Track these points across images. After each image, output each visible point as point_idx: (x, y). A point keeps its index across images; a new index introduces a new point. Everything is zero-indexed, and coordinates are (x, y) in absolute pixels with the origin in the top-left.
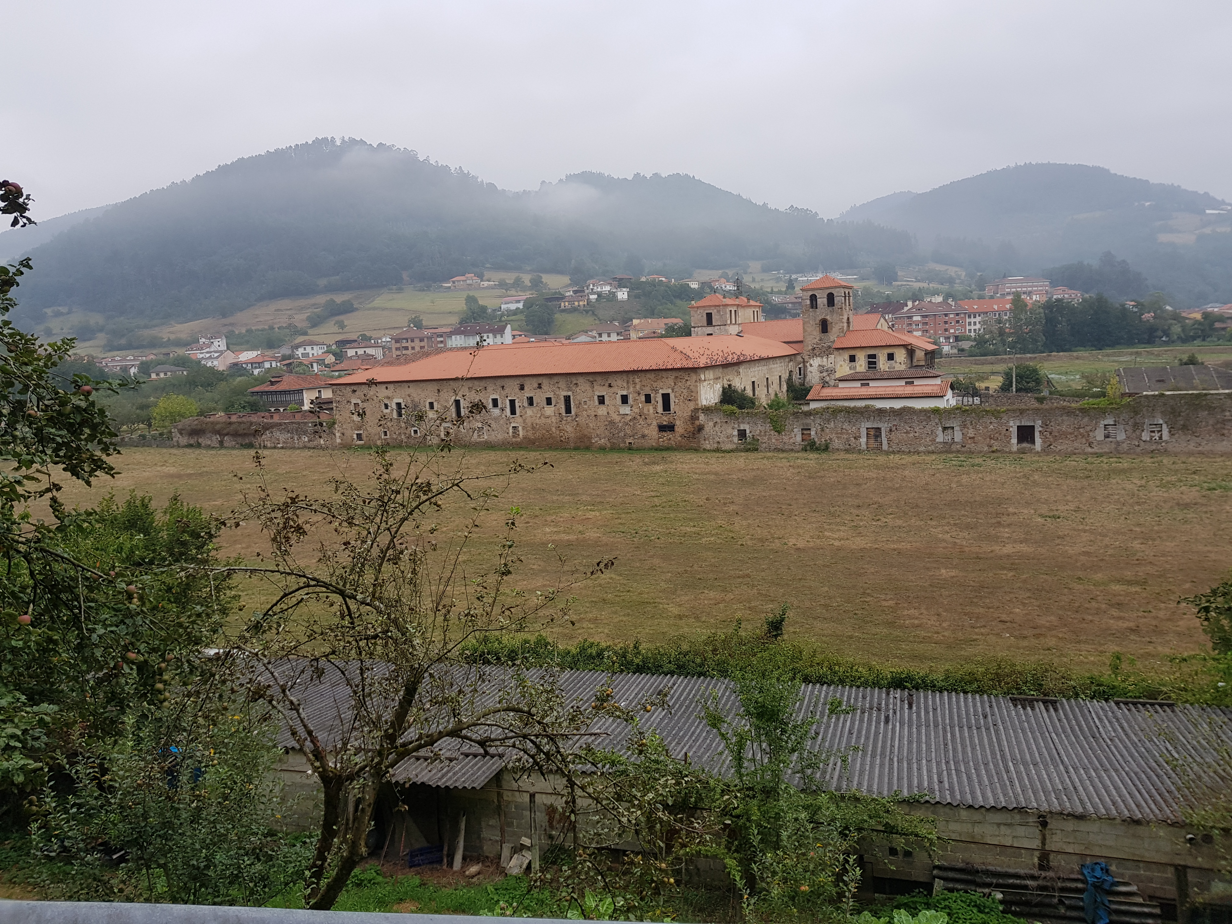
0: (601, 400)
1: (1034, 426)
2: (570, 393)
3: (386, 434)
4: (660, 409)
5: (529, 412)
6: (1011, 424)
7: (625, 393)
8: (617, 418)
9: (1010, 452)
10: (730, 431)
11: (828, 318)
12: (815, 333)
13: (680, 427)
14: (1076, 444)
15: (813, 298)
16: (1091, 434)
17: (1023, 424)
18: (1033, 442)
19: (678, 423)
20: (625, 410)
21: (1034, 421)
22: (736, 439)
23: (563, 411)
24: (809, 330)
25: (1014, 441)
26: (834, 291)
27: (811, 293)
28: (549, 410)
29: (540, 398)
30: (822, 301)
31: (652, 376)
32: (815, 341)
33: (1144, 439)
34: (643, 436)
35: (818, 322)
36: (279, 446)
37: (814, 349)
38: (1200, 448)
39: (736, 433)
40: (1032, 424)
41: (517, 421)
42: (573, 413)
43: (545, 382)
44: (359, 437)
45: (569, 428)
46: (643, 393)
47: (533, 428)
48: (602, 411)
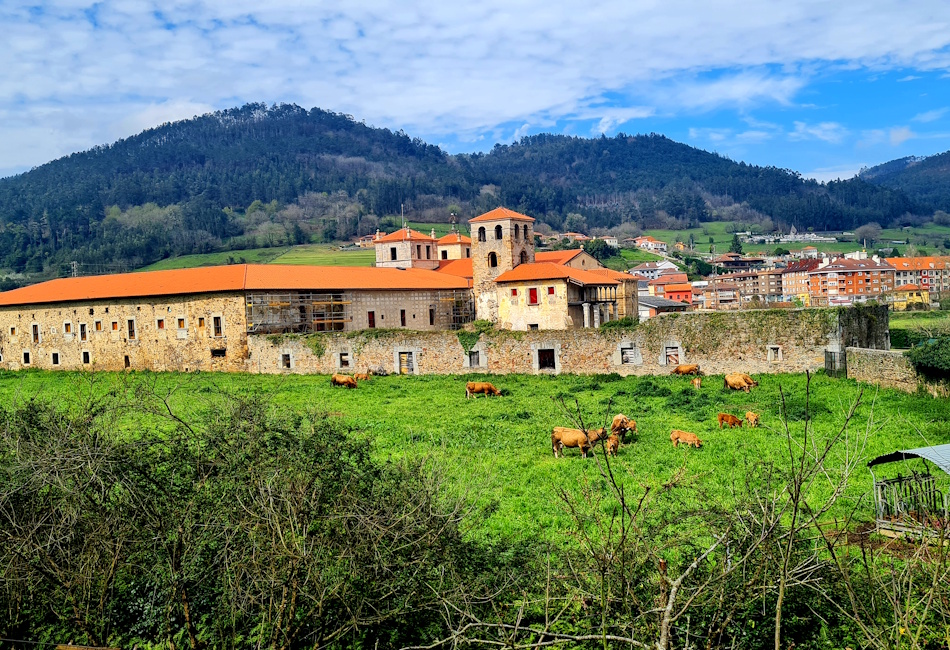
0: (161, 325)
1: (554, 350)
2: (133, 318)
4: (212, 333)
5: (98, 336)
6: (532, 347)
7: (181, 317)
8: (174, 343)
10: (275, 356)
11: (495, 251)
12: (484, 265)
13: (231, 353)
15: (482, 230)
16: (608, 358)
17: (543, 348)
18: (554, 366)
19: (229, 347)
20: (182, 334)
21: (554, 345)
22: (280, 365)
23: (127, 336)
24: (478, 263)
25: (536, 365)
26: (502, 224)
27: (479, 225)
28: (116, 335)
29: (106, 322)
30: (490, 233)
31: (205, 299)
32: (485, 275)
33: (660, 363)
34: (198, 362)
35: (486, 255)
37: (483, 284)
39: (279, 358)
40: (552, 348)
41: (87, 347)
42: (136, 337)
43: (112, 307)
46: (197, 317)
47: (101, 354)
48: (162, 335)
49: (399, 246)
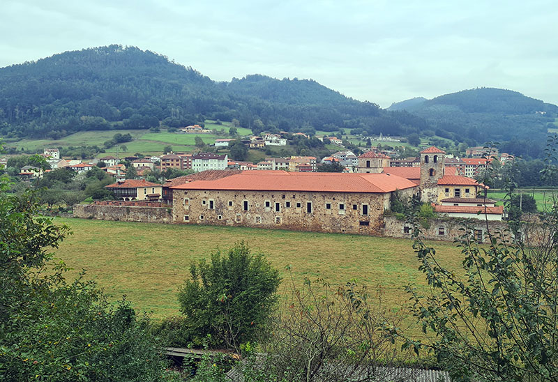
0: (329, 206)
2: (311, 202)
3: (202, 217)
4: (361, 213)
5: (287, 210)
7: (342, 203)
8: (337, 216)
10: (400, 227)
11: (434, 168)
12: (426, 175)
13: (372, 223)
15: (427, 157)
19: (371, 221)
20: (342, 212)
22: (403, 232)
23: (306, 211)
24: (424, 173)
26: (437, 155)
27: (425, 155)
28: (299, 210)
29: (293, 203)
30: (431, 159)
31: (358, 195)
32: (426, 180)
34: (351, 227)
37: (426, 184)
39: (403, 228)
41: (280, 215)
42: (312, 212)
43: (297, 195)
44: (187, 218)
45: (309, 221)
46: (352, 204)
47: (289, 219)
48: (328, 212)
49: (371, 160)
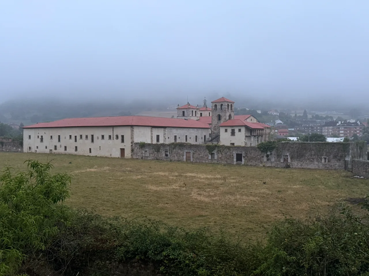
1: (242, 154)
5: (81, 141)
6: (234, 152)
8: (107, 144)
9: (233, 165)
10: (142, 151)
11: (221, 114)
12: (216, 119)
14: (256, 163)
15: (216, 106)
16: (262, 158)
17: (238, 153)
18: (241, 161)
20: (110, 141)
21: (242, 152)
22: (144, 155)
23: (91, 141)
24: (214, 119)
25: (235, 160)
26: (223, 103)
27: (215, 104)
28: (87, 140)
29: (84, 135)
30: (219, 107)
32: (216, 123)
33: (281, 161)
35: (217, 115)
36: (8, 150)
37: (215, 126)
38: (303, 167)
39: (144, 152)
40: (241, 153)
41: (77, 144)
42: (94, 142)
44: (30, 148)
45: (92, 148)
46: (115, 135)
48: (103, 141)
49: (185, 111)
